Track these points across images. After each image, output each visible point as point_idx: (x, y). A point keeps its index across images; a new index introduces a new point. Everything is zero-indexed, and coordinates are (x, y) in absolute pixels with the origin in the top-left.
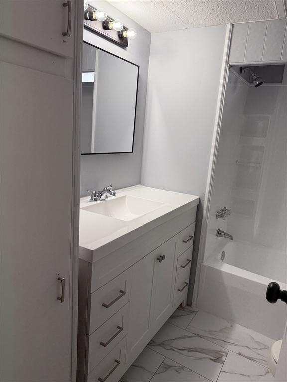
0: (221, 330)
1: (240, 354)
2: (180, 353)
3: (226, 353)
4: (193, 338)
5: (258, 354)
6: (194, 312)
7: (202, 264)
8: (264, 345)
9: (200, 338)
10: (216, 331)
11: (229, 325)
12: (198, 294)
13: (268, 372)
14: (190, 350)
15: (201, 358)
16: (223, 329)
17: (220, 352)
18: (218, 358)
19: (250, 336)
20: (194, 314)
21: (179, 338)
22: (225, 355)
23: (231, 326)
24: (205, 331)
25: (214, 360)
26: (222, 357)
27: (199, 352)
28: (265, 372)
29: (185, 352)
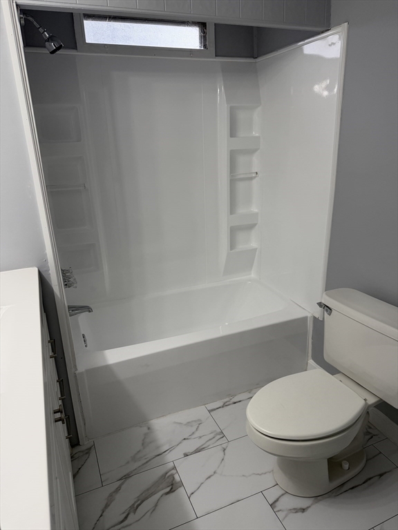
0: (143, 444)
1: (186, 455)
2: (127, 526)
3: (173, 469)
4: (123, 487)
5: (200, 437)
6: (90, 449)
7: (77, 372)
8: (195, 421)
9: (131, 479)
10: (139, 452)
11: (145, 430)
12: (84, 420)
13: (224, 450)
14: (134, 508)
15: (156, 505)
16: (143, 440)
17: (166, 473)
18: (172, 485)
19: (175, 423)
20: (93, 452)
21: (107, 506)
22: (174, 471)
23: (149, 429)
24: (128, 463)
25: (171, 491)
26: (174, 478)
27: (147, 498)
28: (223, 453)
29: (132, 518)
